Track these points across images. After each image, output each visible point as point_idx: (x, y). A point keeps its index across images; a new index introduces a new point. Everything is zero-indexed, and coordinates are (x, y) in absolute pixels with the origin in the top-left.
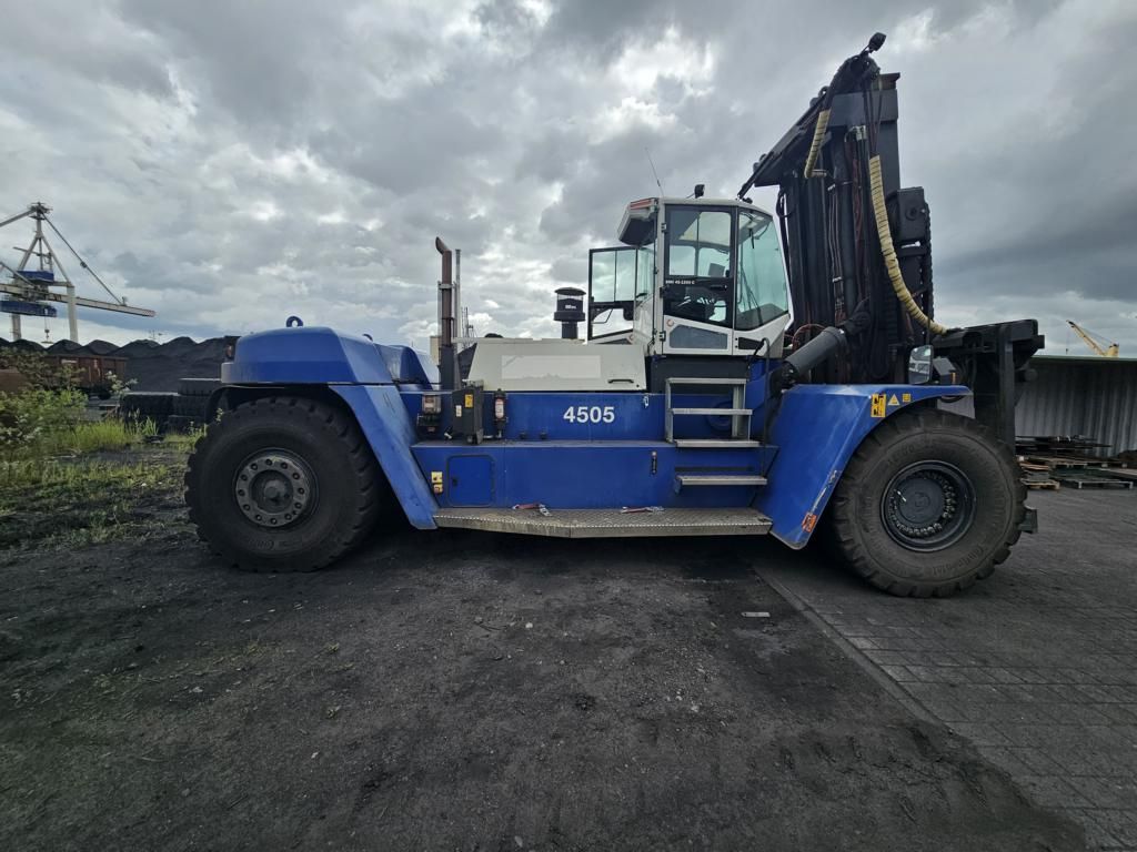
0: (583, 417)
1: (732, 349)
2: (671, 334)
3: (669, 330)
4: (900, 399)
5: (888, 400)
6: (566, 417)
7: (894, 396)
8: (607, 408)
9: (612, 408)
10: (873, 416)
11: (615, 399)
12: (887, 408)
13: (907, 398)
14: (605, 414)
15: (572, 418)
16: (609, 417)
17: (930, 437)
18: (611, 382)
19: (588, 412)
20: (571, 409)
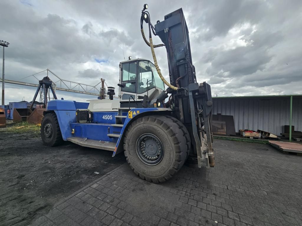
0: (106, 118)
1: (137, 99)
2: (122, 96)
3: (122, 95)
4: (136, 112)
5: (133, 113)
6: (103, 118)
7: (135, 112)
8: (111, 116)
9: (112, 116)
10: (129, 118)
11: (112, 113)
12: (133, 115)
13: (138, 112)
14: (110, 117)
15: (104, 118)
16: (111, 118)
17: (145, 125)
18: (113, 109)
19: (107, 117)
20: (104, 116)
